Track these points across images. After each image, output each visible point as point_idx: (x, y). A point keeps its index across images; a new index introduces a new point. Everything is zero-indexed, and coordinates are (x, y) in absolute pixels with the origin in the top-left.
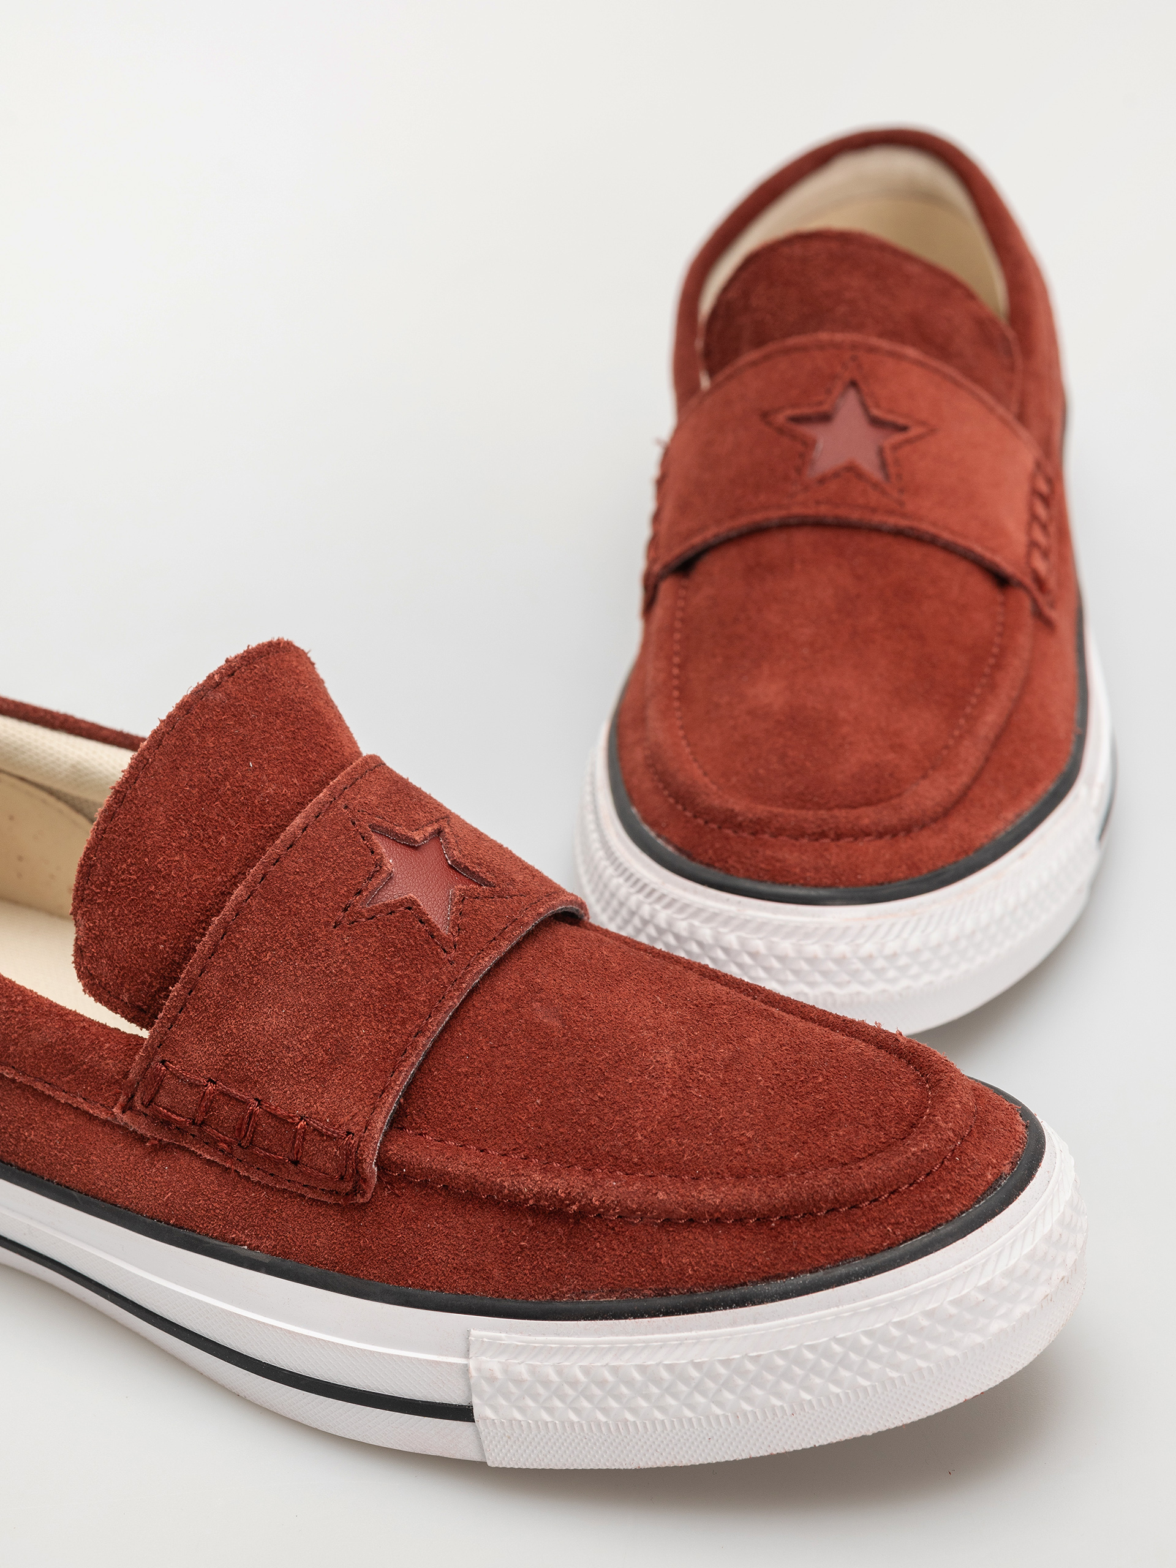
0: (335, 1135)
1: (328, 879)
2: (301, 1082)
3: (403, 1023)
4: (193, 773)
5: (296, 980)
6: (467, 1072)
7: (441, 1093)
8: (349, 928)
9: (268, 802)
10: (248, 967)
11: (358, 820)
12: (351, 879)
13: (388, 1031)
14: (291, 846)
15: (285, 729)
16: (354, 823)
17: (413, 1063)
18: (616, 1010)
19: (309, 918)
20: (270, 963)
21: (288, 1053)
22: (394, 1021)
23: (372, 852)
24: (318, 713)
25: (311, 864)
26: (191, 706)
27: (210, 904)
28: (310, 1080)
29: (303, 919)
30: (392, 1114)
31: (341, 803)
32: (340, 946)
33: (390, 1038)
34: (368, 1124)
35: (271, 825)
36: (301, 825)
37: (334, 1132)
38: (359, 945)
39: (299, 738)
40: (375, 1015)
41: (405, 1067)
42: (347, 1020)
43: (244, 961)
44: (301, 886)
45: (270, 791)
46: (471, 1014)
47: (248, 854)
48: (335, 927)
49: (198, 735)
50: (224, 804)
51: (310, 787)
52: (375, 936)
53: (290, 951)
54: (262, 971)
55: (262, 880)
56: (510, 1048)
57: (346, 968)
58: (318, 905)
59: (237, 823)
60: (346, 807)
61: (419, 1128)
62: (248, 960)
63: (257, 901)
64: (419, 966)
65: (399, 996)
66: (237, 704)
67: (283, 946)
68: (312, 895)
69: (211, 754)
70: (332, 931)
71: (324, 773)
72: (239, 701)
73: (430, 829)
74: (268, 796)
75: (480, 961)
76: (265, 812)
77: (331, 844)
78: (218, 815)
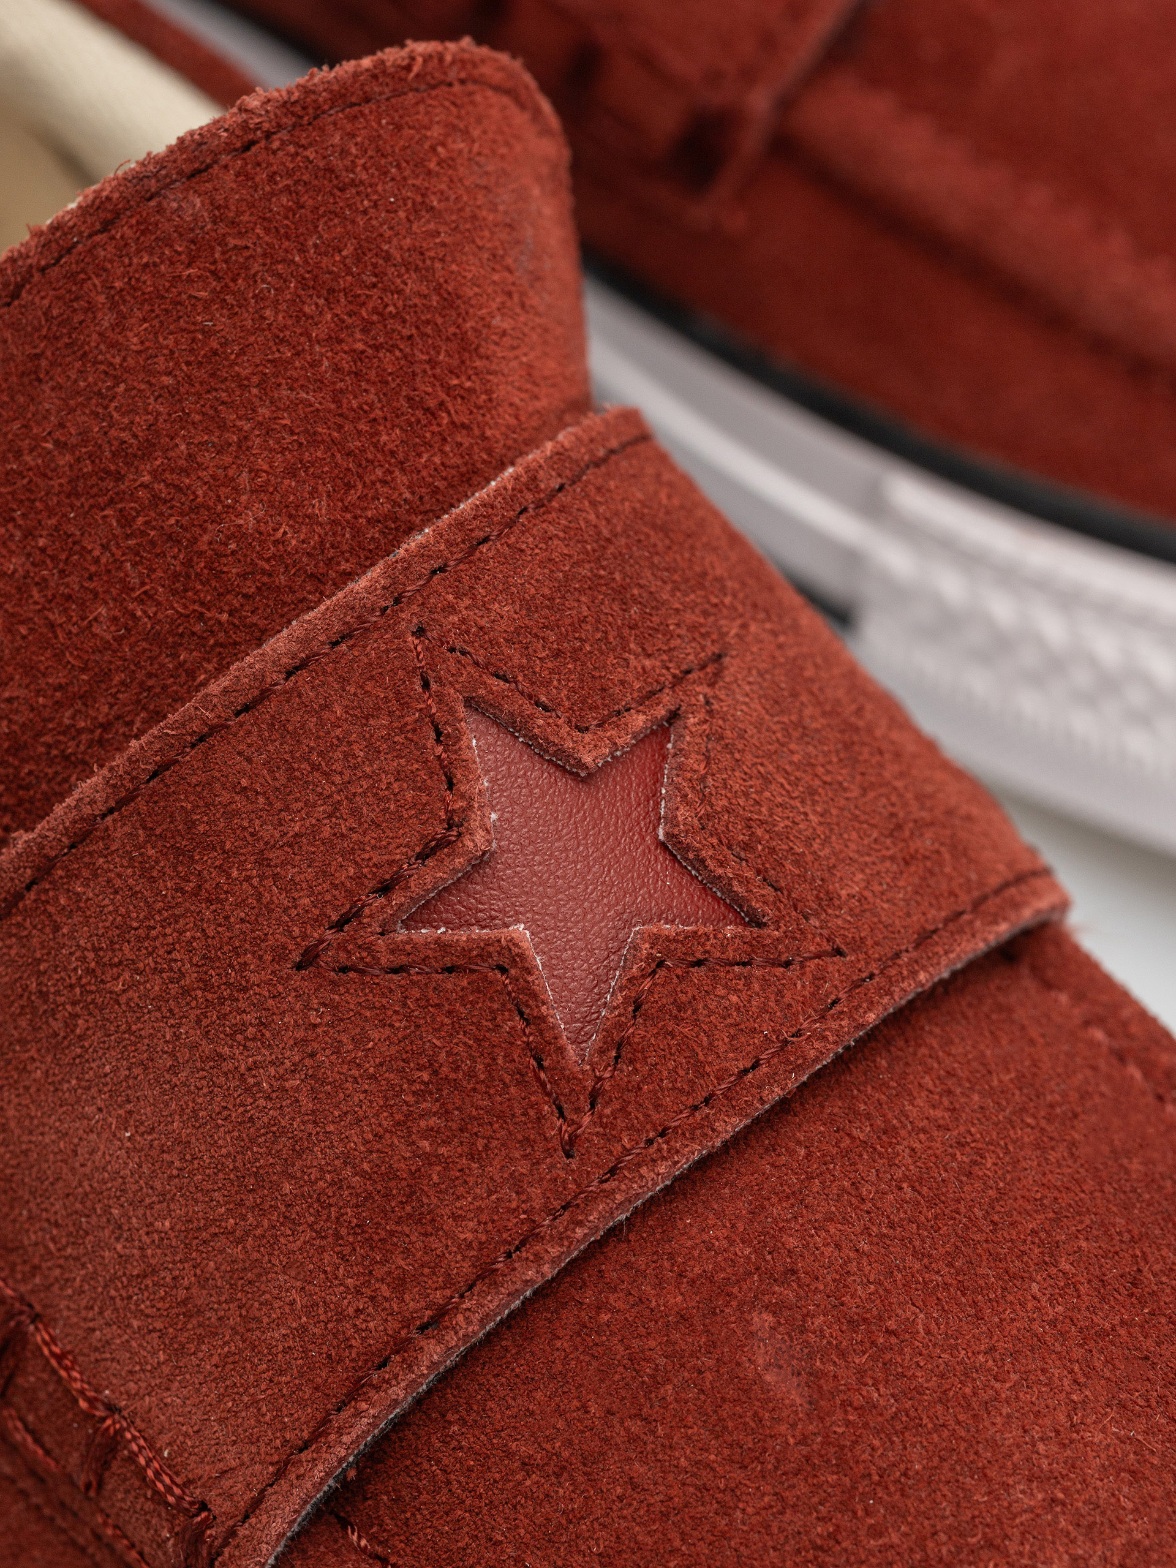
0: (171, 1499)
1: (315, 830)
2: (129, 1326)
3: (400, 1283)
4: (72, 411)
5: (173, 1070)
6: (530, 1457)
7: (455, 1485)
8: (333, 982)
9: (233, 553)
10: (72, 987)
11: (439, 680)
12: (373, 848)
13: (358, 1292)
14: (246, 708)
15: (340, 341)
16: (426, 685)
17: (395, 1400)
18: (968, 1391)
19: (242, 921)
20: (123, 1000)
21: (118, 1239)
22: (380, 1271)
23: (451, 786)
24: (450, 301)
25: (282, 777)
26: (117, 214)
27: (30, 773)
28: (150, 1332)
29: (227, 918)
30: (320, 1500)
31: (408, 617)
32: (297, 1025)
33: (358, 1311)
34: (256, 1504)
35: (225, 617)
36: (285, 660)
37: (169, 1490)
38: (344, 1038)
39: (372, 375)
40: (337, 1236)
41: (373, 1405)
42: (266, 1223)
43: (65, 969)
44: (244, 829)
45: (248, 521)
46: (589, 1297)
47: (150, 675)
48: (299, 967)
49: (114, 305)
50: (125, 520)
51: (357, 532)
52: (391, 1026)
53: (174, 989)
54: (101, 1009)
55: (152, 778)
56: (653, 1432)
57: (297, 1089)
58: (275, 894)
59: (143, 584)
60: (420, 632)
61: (383, 1543)
62: (75, 969)
63: (127, 829)
64: (480, 1143)
65: (408, 1209)
66: (232, 242)
67: (162, 971)
68: (262, 861)
69: (127, 370)
70: (289, 977)
71: (407, 495)
72: (240, 235)
73: (639, 721)
74: (239, 534)
75: (644, 1170)
76: (218, 575)
77: (348, 733)
78: (105, 547)
